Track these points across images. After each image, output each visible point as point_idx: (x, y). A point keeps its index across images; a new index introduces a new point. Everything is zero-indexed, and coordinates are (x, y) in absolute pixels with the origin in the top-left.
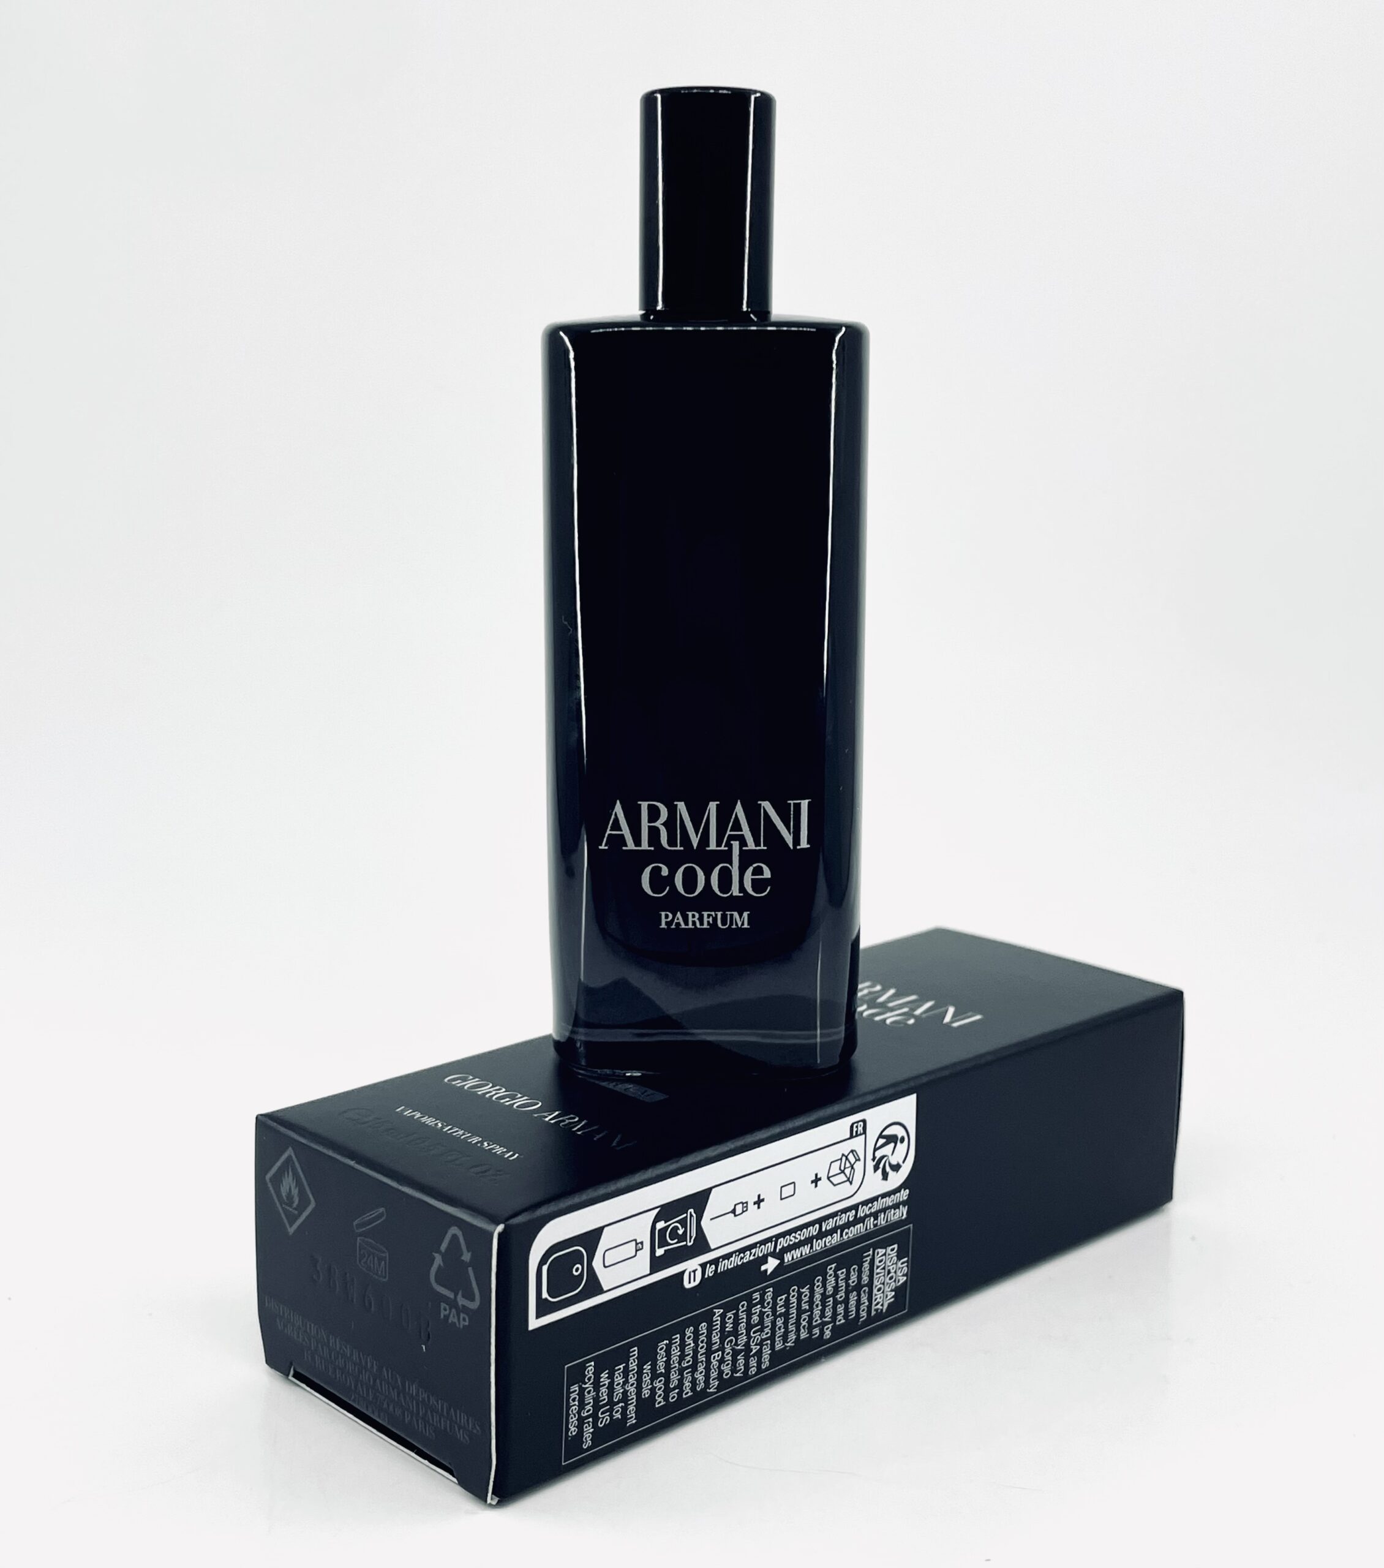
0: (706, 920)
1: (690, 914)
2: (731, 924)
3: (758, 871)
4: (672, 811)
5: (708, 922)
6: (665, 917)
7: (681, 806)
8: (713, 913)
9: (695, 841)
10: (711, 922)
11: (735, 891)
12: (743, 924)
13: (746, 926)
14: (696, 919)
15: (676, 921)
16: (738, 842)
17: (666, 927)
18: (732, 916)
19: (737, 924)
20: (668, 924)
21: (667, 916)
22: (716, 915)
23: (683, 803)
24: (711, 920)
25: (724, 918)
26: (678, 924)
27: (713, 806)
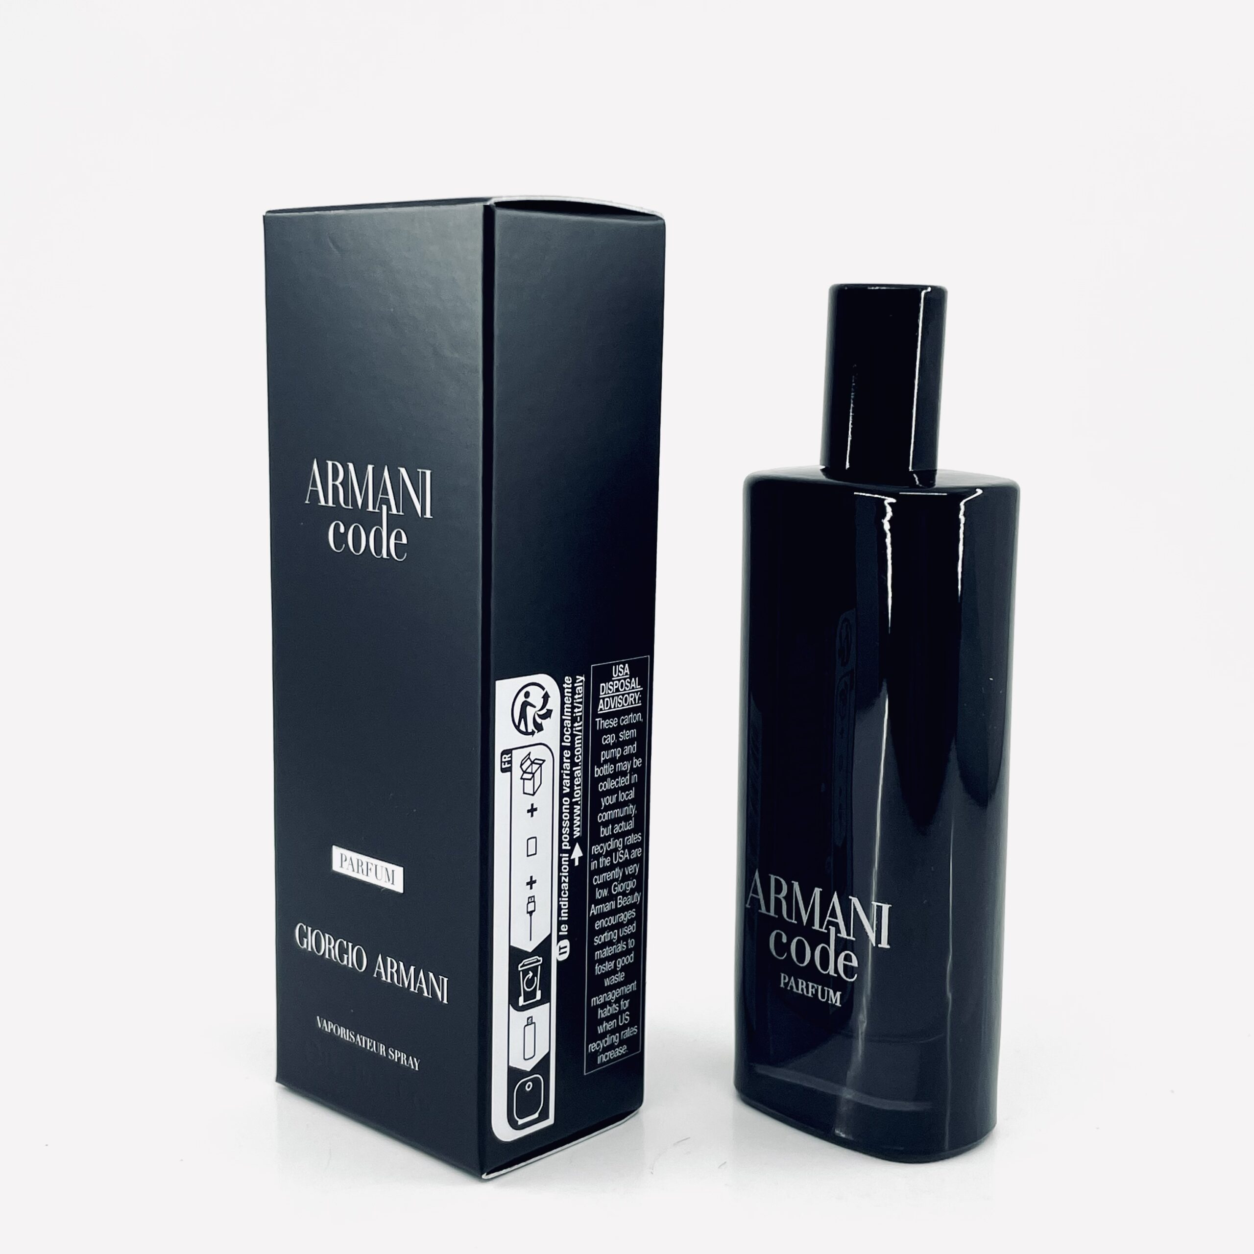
0: (810, 990)
1: (800, 981)
2: (828, 999)
3: (848, 958)
4: (790, 888)
5: (812, 992)
6: (784, 979)
7: (796, 885)
8: (815, 985)
9: (805, 918)
10: (814, 993)
11: (831, 971)
12: (836, 1002)
13: (838, 1004)
14: (804, 986)
15: (790, 984)
16: (834, 928)
17: (784, 987)
18: (828, 992)
19: (832, 1001)
20: (786, 984)
21: (785, 979)
22: (818, 987)
23: (797, 883)
24: (814, 990)
25: (823, 991)
26: (792, 987)
27: (817, 891)
